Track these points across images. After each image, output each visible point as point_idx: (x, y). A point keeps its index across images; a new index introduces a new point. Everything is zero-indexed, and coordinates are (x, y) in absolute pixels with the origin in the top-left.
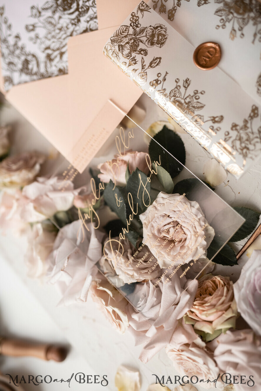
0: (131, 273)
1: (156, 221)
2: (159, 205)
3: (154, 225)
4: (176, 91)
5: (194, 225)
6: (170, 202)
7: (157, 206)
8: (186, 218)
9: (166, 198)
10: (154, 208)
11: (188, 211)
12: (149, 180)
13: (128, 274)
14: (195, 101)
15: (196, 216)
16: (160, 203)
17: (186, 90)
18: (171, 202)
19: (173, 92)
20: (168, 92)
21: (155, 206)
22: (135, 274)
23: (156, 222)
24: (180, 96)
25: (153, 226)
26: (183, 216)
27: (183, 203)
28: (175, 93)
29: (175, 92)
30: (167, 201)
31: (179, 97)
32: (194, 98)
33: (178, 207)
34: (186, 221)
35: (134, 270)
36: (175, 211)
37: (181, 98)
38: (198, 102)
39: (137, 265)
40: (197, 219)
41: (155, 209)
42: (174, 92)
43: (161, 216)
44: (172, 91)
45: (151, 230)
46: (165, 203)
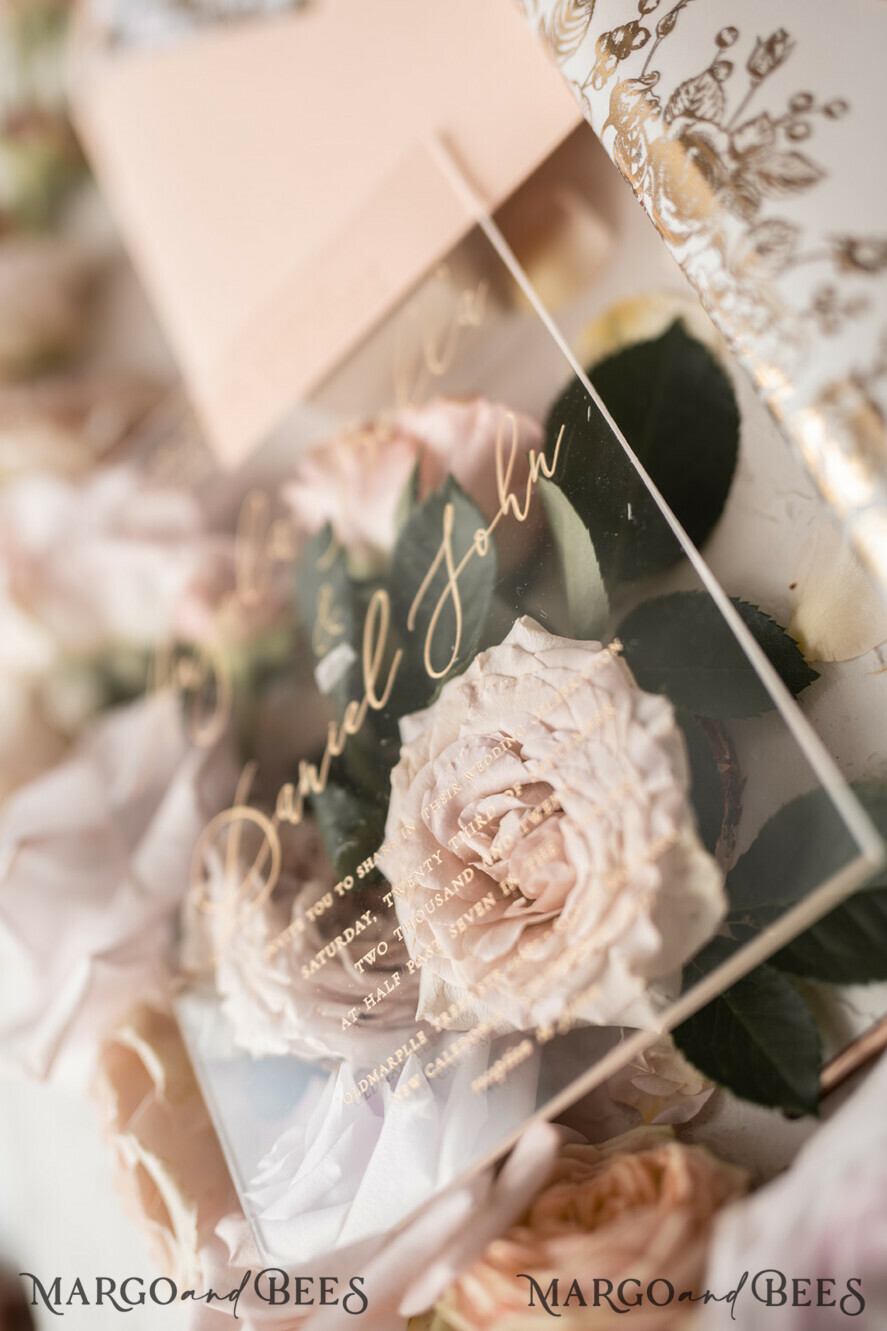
0: (277, 1000)
1: (456, 761)
2: (490, 682)
3: (441, 778)
4: (703, 88)
5: (616, 825)
6: (543, 674)
7: (479, 689)
8: (592, 775)
9: (533, 654)
10: (467, 690)
11: (610, 738)
12: (483, 544)
13: (262, 1004)
14: (784, 144)
15: (644, 774)
16: (499, 675)
17: (755, 86)
18: (549, 677)
19: (687, 92)
20: (664, 90)
21: (474, 683)
22: (291, 1013)
23: (453, 764)
24: (715, 115)
25: (432, 786)
26: (582, 763)
27: (599, 693)
28: (699, 96)
29: (698, 89)
30: (532, 666)
31: (710, 121)
32: (781, 131)
33: (574, 710)
34: (589, 791)
35: (292, 990)
36: (551, 729)
37: (718, 125)
38: (796, 155)
39: (309, 968)
40: (641, 793)
41: (467, 701)
42: (692, 89)
43: (484, 738)
44: (685, 84)
45: (421, 801)
46: (521, 679)
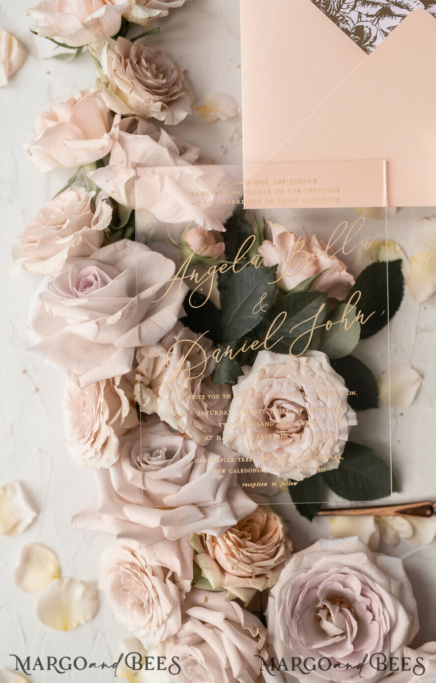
0: (179, 411)
1: (283, 384)
2: (307, 369)
3: (275, 385)
5: (324, 440)
6: (325, 380)
7: (302, 367)
8: (325, 422)
9: (325, 371)
10: (298, 365)
11: (336, 415)
12: (329, 326)
13: (174, 409)
15: (340, 433)
16: (311, 369)
18: (327, 383)
21: (301, 364)
22: (185, 420)
23: (282, 385)
25: (271, 386)
26: (324, 416)
27: (340, 400)
30: (323, 375)
33: (329, 399)
34: (321, 425)
35: (188, 412)
36: (319, 399)
39: (200, 412)
40: (337, 438)
41: (296, 368)
43: (295, 384)
45: (265, 388)
46: (317, 376)
